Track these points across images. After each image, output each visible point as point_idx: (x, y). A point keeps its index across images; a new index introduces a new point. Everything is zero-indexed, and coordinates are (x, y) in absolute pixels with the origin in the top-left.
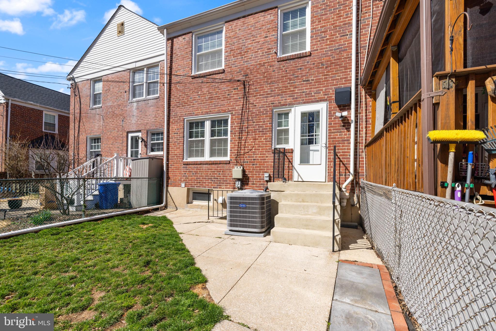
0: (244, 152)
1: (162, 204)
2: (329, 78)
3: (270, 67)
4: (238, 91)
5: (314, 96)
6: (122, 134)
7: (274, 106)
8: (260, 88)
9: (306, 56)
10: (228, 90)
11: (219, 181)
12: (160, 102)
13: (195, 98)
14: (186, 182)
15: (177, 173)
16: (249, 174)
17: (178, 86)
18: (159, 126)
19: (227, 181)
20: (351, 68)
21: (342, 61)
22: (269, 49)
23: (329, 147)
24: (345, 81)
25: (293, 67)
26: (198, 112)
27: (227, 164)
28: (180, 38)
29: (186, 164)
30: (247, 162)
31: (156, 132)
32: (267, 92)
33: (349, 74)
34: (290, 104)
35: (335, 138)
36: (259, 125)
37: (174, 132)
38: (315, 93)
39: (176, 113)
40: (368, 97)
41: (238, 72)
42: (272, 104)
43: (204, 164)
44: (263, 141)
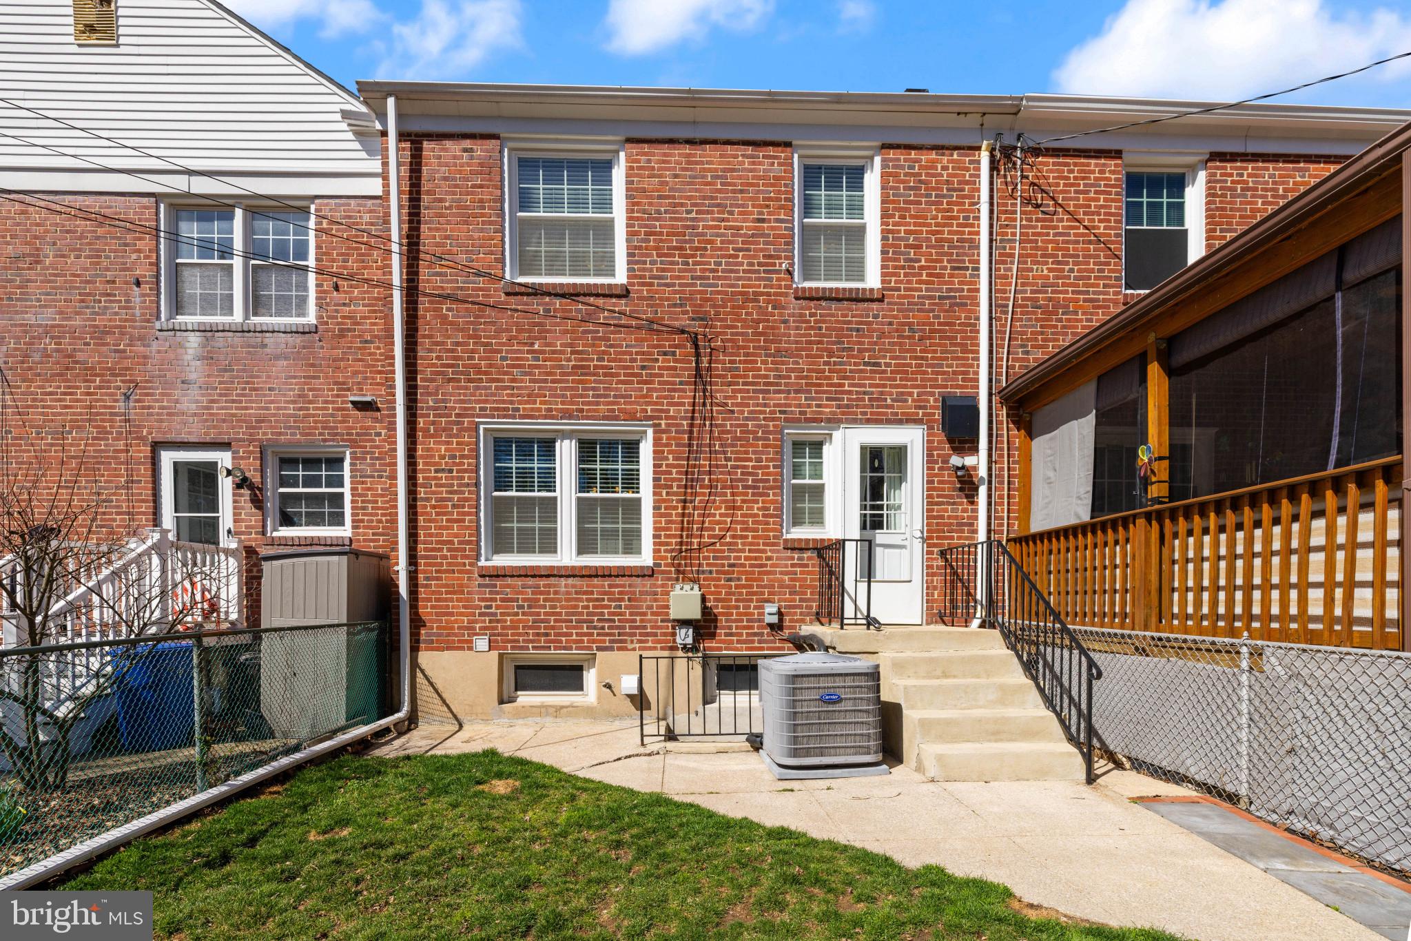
0: (699, 544)
1: (398, 710)
2: (928, 366)
3: (774, 308)
4: (676, 361)
5: (891, 407)
6: (127, 451)
7: (786, 420)
8: (745, 362)
9: (872, 300)
10: (643, 353)
11: (618, 627)
12: (322, 348)
13: (518, 359)
14: (494, 635)
15: (455, 605)
16: (717, 607)
17: (449, 309)
18: (320, 434)
19: (645, 628)
20: (978, 352)
21: (958, 331)
22: (770, 257)
23: (929, 538)
24: (963, 380)
25: (838, 322)
26: (532, 409)
27: (644, 576)
28: (448, 144)
29: (490, 576)
30: (711, 572)
31: (301, 456)
32: (766, 377)
33: (972, 366)
34: (829, 421)
35: (942, 517)
36: (745, 467)
37: (435, 464)
38: (893, 400)
39: (444, 401)
40: (1011, 426)
41: (675, 305)
42: (781, 412)
43: (561, 576)
44: (756, 515)
